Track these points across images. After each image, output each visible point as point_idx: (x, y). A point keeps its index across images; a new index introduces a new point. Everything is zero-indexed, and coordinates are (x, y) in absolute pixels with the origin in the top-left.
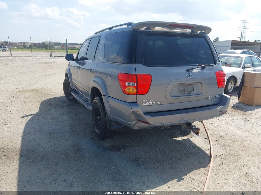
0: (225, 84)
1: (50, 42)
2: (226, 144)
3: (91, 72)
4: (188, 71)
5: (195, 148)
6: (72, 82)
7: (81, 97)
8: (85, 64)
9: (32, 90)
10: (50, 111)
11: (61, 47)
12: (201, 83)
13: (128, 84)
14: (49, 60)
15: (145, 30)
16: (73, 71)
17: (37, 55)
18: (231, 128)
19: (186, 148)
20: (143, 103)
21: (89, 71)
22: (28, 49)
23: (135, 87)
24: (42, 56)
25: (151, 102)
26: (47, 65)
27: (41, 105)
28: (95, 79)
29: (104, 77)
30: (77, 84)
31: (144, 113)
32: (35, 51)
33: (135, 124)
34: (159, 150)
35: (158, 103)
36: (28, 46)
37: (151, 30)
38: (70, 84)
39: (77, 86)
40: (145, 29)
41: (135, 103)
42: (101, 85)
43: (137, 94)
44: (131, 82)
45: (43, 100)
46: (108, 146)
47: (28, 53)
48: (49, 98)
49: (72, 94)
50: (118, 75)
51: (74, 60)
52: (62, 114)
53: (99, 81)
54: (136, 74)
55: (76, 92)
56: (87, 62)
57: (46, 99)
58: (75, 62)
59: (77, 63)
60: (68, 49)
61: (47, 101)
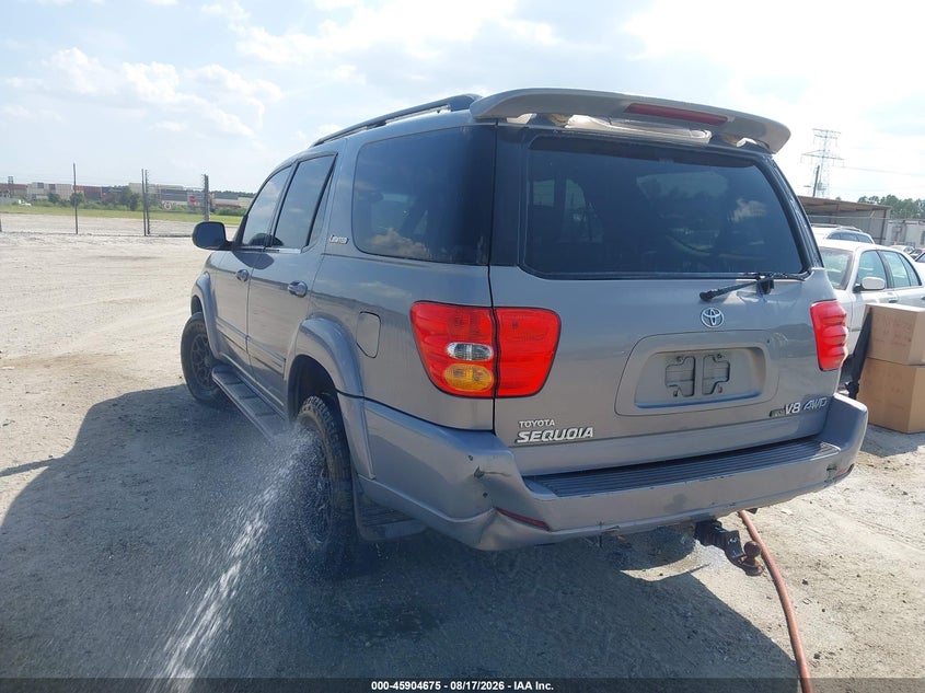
0: (843, 354)
1: (145, 186)
2: (845, 599)
3: (293, 293)
4: (707, 297)
5: (723, 619)
6: (216, 333)
7: (251, 394)
8: (270, 261)
9: (59, 359)
10: (123, 447)
11: (184, 203)
12: (757, 351)
13: (458, 348)
14: (139, 247)
15: (531, 127)
16: (219, 288)
17: (95, 229)
18: (848, 526)
19: (685, 617)
20: (522, 435)
21: (286, 289)
22: (65, 206)
23: (486, 364)
24: (116, 233)
25: (552, 427)
26: (130, 264)
27: (86, 421)
28: (311, 324)
29: (348, 318)
30: (237, 342)
31: (523, 478)
32: (91, 215)
33: (486, 526)
34: (576, 628)
35: (586, 435)
36: (66, 196)
37: (554, 125)
38: (206, 340)
39: (236, 350)
40: (531, 121)
41: (485, 435)
42: (335, 350)
43: (495, 393)
44: (470, 340)
45: (99, 399)
46: (357, 612)
47: (63, 221)
48: (125, 391)
49: (215, 377)
50: (411, 312)
51: (226, 246)
52: (171, 461)
53: (327, 334)
54: (493, 310)
55: (230, 372)
56: (279, 255)
57: (113, 395)
58: (229, 254)
59: (240, 257)
60: (213, 211)
61: (114, 403)
